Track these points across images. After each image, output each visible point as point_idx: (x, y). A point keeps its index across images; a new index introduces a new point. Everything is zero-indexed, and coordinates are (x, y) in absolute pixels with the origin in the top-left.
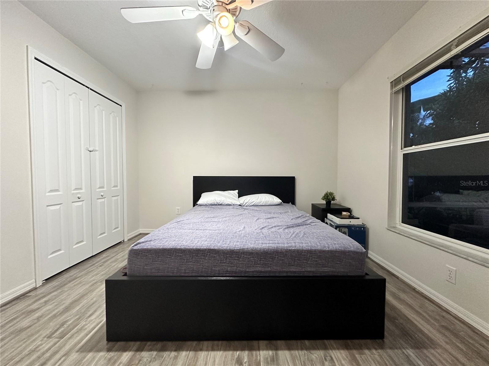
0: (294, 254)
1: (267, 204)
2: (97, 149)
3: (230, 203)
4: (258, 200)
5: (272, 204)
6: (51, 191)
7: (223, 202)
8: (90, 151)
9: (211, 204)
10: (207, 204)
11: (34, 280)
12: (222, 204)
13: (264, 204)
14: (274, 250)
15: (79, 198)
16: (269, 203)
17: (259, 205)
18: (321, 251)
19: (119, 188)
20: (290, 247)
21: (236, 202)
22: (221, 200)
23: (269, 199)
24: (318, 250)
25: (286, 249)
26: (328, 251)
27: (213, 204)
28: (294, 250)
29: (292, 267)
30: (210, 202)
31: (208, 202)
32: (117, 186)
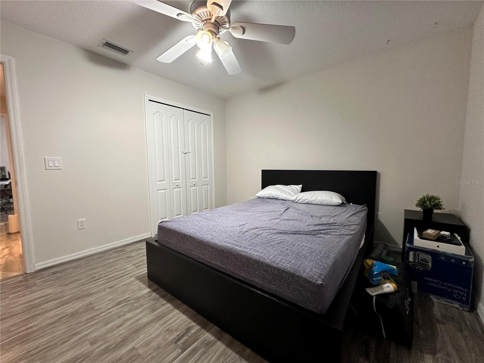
0: (243, 260)
1: (323, 204)
2: (190, 151)
3: (285, 199)
4: (313, 198)
5: (329, 204)
6: (160, 181)
7: (278, 197)
8: (185, 153)
9: (268, 197)
10: (265, 197)
11: (150, 233)
12: (278, 199)
13: (319, 203)
14: (228, 250)
15: (177, 186)
16: (325, 203)
17: (313, 203)
18: (268, 265)
19: (208, 179)
20: (242, 252)
21: (291, 197)
22: (277, 194)
23: (326, 198)
24: (265, 263)
25: (238, 252)
26: (275, 267)
27: (270, 197)
28: (243, 255)
29: (242, 272)
30: (267, 196)
31: (265, 196)
32: (207, 178)
